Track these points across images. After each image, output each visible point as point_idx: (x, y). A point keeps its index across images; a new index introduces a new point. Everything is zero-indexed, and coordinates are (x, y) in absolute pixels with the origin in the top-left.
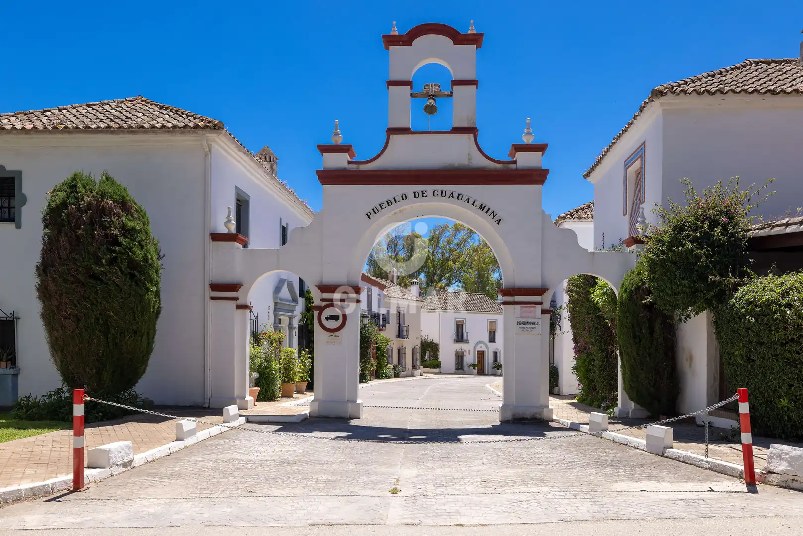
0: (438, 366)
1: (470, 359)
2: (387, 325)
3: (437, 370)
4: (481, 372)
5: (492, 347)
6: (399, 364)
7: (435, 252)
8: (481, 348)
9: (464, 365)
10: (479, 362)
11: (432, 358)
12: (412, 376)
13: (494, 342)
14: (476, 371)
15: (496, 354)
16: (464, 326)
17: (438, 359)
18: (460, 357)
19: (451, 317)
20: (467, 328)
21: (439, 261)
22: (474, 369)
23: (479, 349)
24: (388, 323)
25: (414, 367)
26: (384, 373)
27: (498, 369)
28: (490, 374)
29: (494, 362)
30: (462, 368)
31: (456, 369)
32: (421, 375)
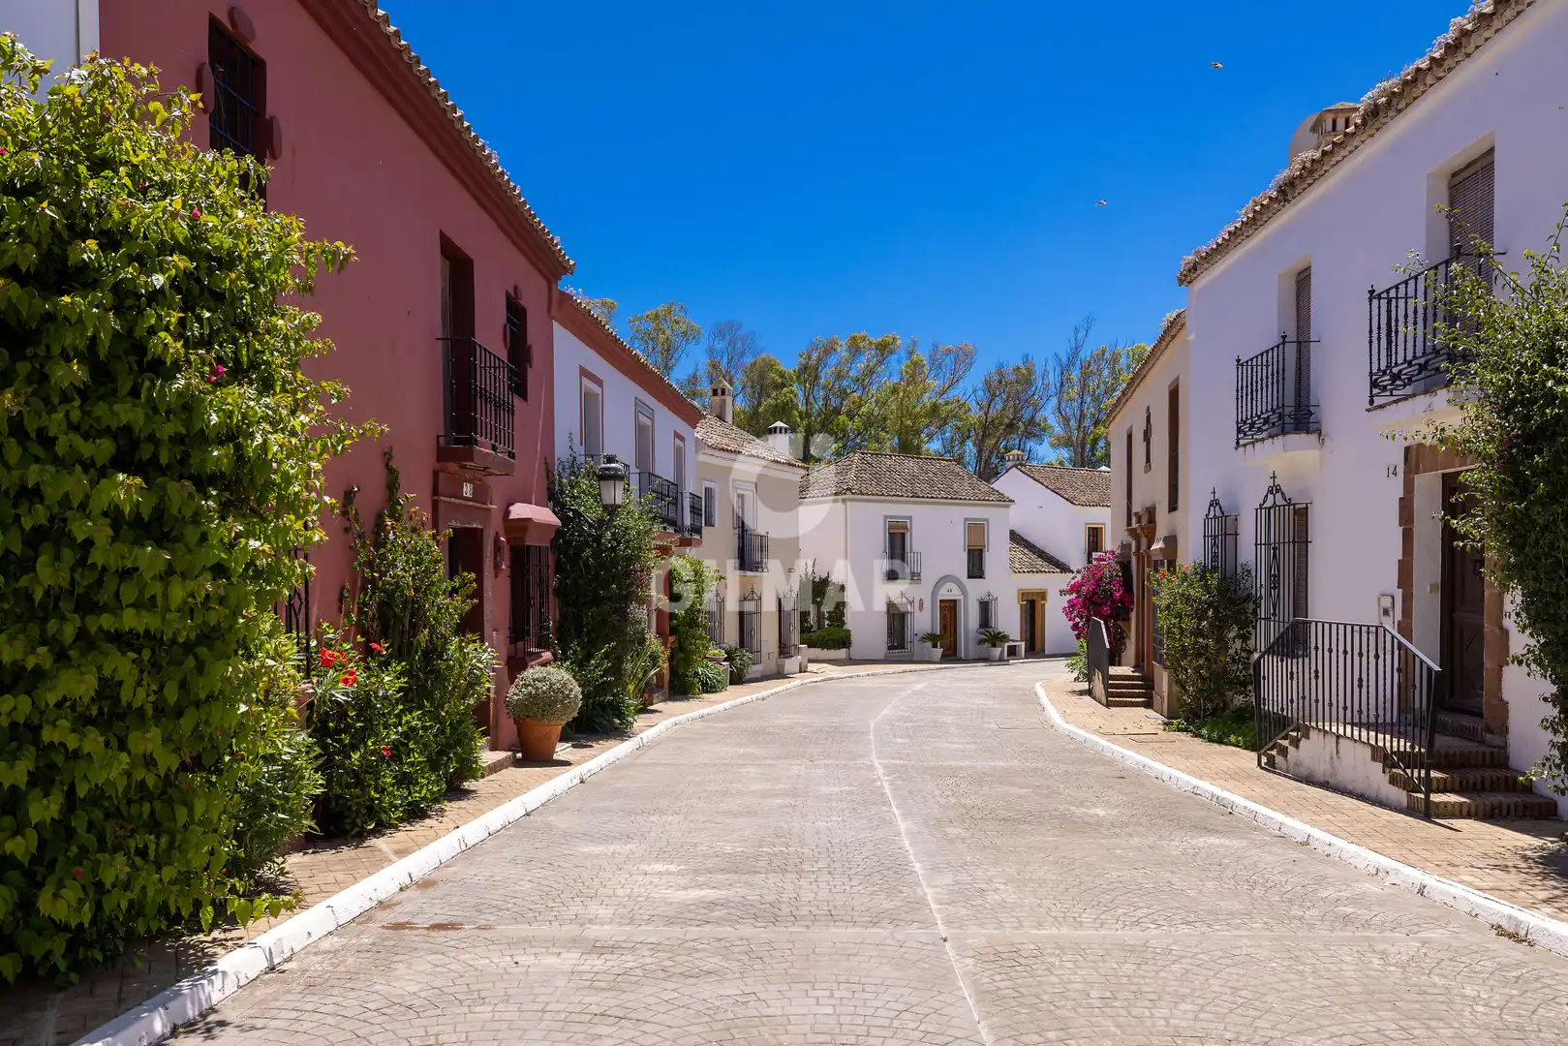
0: (844, 642)
1: (924, 621)
2: (705, 530)
3: (842, 653)
4: (951, 655)
5: (976, 589)
6: (742, 645)
7: (811, 397)
8: (950, 592)
9: (908, 637)
10: (944, 627)
11: (827, 622)
12: (780, 675)
13: (981, 576)
14: (939, 652)
15: (985, 607)
16: (908, 536)
17: (843, 623)
18: (897, 619)
19: (874, 516)
20: (916, 542)
21: (819, 415)
22: (935, 646)
23: (944, 594)
24: (709, 523)
25: (784, 650)
26: (697, 673)
27: (994, 645)
28: (971, 657)
29: (981, 626)
30: (902, 646)
31: (889, 648)
32: (802, 670)
